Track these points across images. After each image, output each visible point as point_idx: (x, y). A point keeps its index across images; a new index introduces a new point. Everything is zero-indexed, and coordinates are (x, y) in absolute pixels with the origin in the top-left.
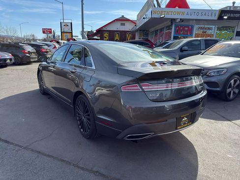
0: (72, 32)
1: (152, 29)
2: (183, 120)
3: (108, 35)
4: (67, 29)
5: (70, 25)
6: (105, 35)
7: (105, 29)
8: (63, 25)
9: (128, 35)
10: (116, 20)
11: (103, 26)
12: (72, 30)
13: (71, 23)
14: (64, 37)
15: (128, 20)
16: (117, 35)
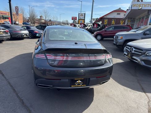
0: (84, 19)
1: (138, 17)
2: (77, 82)
3: (107, 21)
4: (82, 17)
5: (84, 15)
6: (105, 21)
7: (105, 17)
8: (80, 15)
9: (121, 21)
10: (114, 11)
11: (105, 15)
12: (85, 18)
13: (85, 14)
14: (80, 23)
15: (123, 11)
16: (114, 21)
